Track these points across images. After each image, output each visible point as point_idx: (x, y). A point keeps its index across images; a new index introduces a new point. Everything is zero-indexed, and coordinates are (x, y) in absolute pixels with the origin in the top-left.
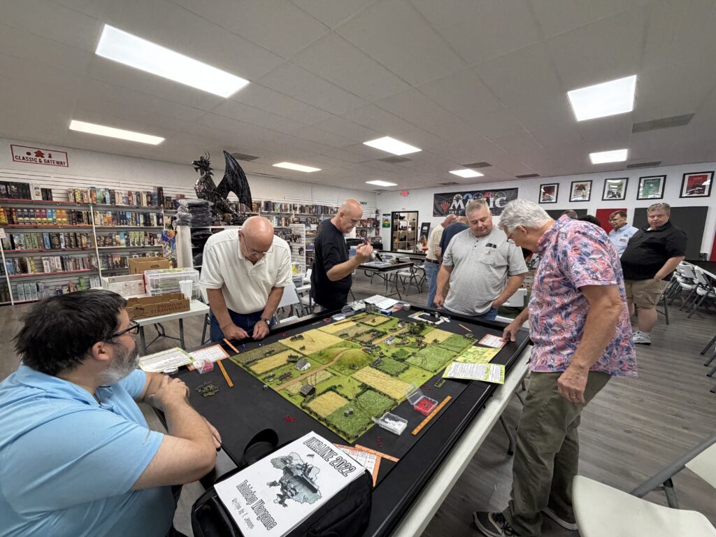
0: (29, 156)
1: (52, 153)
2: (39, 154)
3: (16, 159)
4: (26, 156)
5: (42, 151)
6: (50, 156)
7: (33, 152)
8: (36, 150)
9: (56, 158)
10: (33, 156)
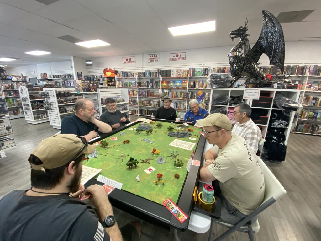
0: (174, 58)
1: (181, 54)
2: (177, 56)
3: (171, 60)
4: (173, 57)
5: (178, 54)
6: (180, 56)
7: (175, 55)
8: (176, 54)
9: (182, 57)
10: (175, 57)
